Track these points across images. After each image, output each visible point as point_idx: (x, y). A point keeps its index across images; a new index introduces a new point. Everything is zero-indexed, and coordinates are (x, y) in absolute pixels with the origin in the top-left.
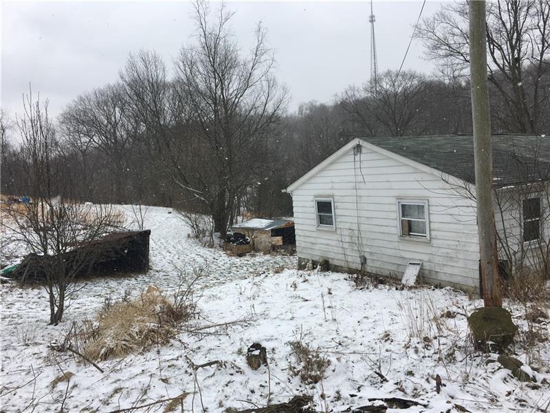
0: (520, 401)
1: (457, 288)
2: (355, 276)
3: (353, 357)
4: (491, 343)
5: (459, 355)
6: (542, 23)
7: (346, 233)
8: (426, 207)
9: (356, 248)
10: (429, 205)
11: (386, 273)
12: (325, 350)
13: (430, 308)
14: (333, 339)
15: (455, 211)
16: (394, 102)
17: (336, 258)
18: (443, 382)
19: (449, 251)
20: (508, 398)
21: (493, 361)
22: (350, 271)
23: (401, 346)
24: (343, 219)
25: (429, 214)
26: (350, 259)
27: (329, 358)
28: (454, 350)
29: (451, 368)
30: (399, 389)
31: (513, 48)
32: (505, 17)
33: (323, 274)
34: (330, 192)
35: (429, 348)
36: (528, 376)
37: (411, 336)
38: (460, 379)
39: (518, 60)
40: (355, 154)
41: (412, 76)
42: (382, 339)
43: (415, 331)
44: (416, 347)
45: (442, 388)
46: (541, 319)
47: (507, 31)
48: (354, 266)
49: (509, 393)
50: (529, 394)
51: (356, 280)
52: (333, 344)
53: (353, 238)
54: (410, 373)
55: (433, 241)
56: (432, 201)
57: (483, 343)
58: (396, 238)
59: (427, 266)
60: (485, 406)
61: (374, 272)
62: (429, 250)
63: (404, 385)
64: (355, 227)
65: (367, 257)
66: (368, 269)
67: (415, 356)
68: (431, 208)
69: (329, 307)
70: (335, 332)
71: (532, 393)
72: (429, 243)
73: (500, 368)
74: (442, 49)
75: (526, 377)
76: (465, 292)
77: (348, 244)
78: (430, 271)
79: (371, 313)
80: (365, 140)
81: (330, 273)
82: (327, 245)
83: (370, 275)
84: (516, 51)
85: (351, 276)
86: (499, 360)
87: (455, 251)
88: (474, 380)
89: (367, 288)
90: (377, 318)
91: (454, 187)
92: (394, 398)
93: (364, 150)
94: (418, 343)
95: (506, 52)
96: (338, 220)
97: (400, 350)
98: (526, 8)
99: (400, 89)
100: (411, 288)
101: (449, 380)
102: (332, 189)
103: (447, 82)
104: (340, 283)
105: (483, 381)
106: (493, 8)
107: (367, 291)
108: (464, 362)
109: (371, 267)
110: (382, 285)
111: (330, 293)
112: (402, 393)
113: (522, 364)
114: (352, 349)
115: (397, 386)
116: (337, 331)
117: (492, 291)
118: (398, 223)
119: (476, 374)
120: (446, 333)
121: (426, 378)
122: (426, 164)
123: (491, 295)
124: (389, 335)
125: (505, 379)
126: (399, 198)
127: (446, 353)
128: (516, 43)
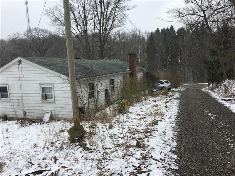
0: (86, 158)
1: (66, 120)
2: (21, 121)
3: (18, 158)
4: (76, 139)
5: (65, 147)
6: (94, 18)
7: (16, 101)
8: (53, 88)
9: (21, 108)
10: (54, 87)
11: (36, 118)
12: (3, 158)
13: (54, 130)
14: (8, 152)
15: (64, 89)
16: (38, 42)
17: (11, 114)
18: (57, 159)
19: (62, 105)
20: (82, 158)
21: (77, 146)
22: (18, 119)
23: (41, 148)
24: (14, 95)
25: (54, 90)
26: (18, 113)
27: (5, 161)
28: (63, 145)
29: (61, 152)
30: (39, 167)
31: (84, 26)
32: (81, 13)
33: (3, 122)
34: (7, 82)
35: (53, 146)
36: (89, 148)
37: (46, 143)
38: (65, 156)
39: (86, 31)
40: (18, 65)
41: (46, 32)
42: (33, 147)
43: (47, 140)
44: (48, 147)
45: (57, 161)
46: (94, 127)
47: (82, 19)
48: (20, 117)
49: (82, 156)
50: (89, 155)
51: (21, 123)
52: (9, 154)
53: (19, 104)
54: (45, 159)
55: (56, 102)
56: (55, 85)
57: (74, 139)
58: (40, 102)
59: (54, 113)
60: (73, 164)
61: (30, 118)
62: (54, 105)
63: (41, 164)
64: (20, 98)
65: (26, 112)
66: (27, 117)
67: (47, 151)
68: (55, 88)
69: (7, 138)
70: (9, 149)
71: (90, 154)
72: (54, 103)
73: (79, 148)
74: (58, 22)
75: (88, 149)
76: (69, 121)
77: (17, 107)
78: (55, 114)
79: (28, 137)
80: (23, 58)
81: (7, 121)
82: (5, 108)
83: (28, 120)
84: (85, 27)
85: (18, 121)
86: (79, 145)
87: (65, 105)
88: (69, 154)
89: (27, 126)
90: (31, 138)
91: (63, 79)
92: (36, 171)
93: (23, 63)
94: (49, 145)
95: (82, 27)
96: (11, 95)
97: (41, 150)
98: (88, 11)
99: (41, 36)
100: (47, 123)
101: (60, 157)
102: (7, 81)
103: (61, 36)
104: (12, 125)
105: (73, 154)
106: (76, 9)
107: (26, 127)
108: (67, 149)
109: (29, 116)
110: (34, 123)
111: (7, 131)
112: (40, 168)
113: (87, 144)
114: (18, 155)
115: (38, 166)
116: (10, 148)
117: (77, 119)
118: (40, 95)
119: (71, 152)
120: (60, 138)
121: (50, 159)
122: (52, 70)
123: (76, 120)
124: (36, 145)
125: (81, 151)
126: (40, 84)
127: (60, 147)
128: (85, 24)
